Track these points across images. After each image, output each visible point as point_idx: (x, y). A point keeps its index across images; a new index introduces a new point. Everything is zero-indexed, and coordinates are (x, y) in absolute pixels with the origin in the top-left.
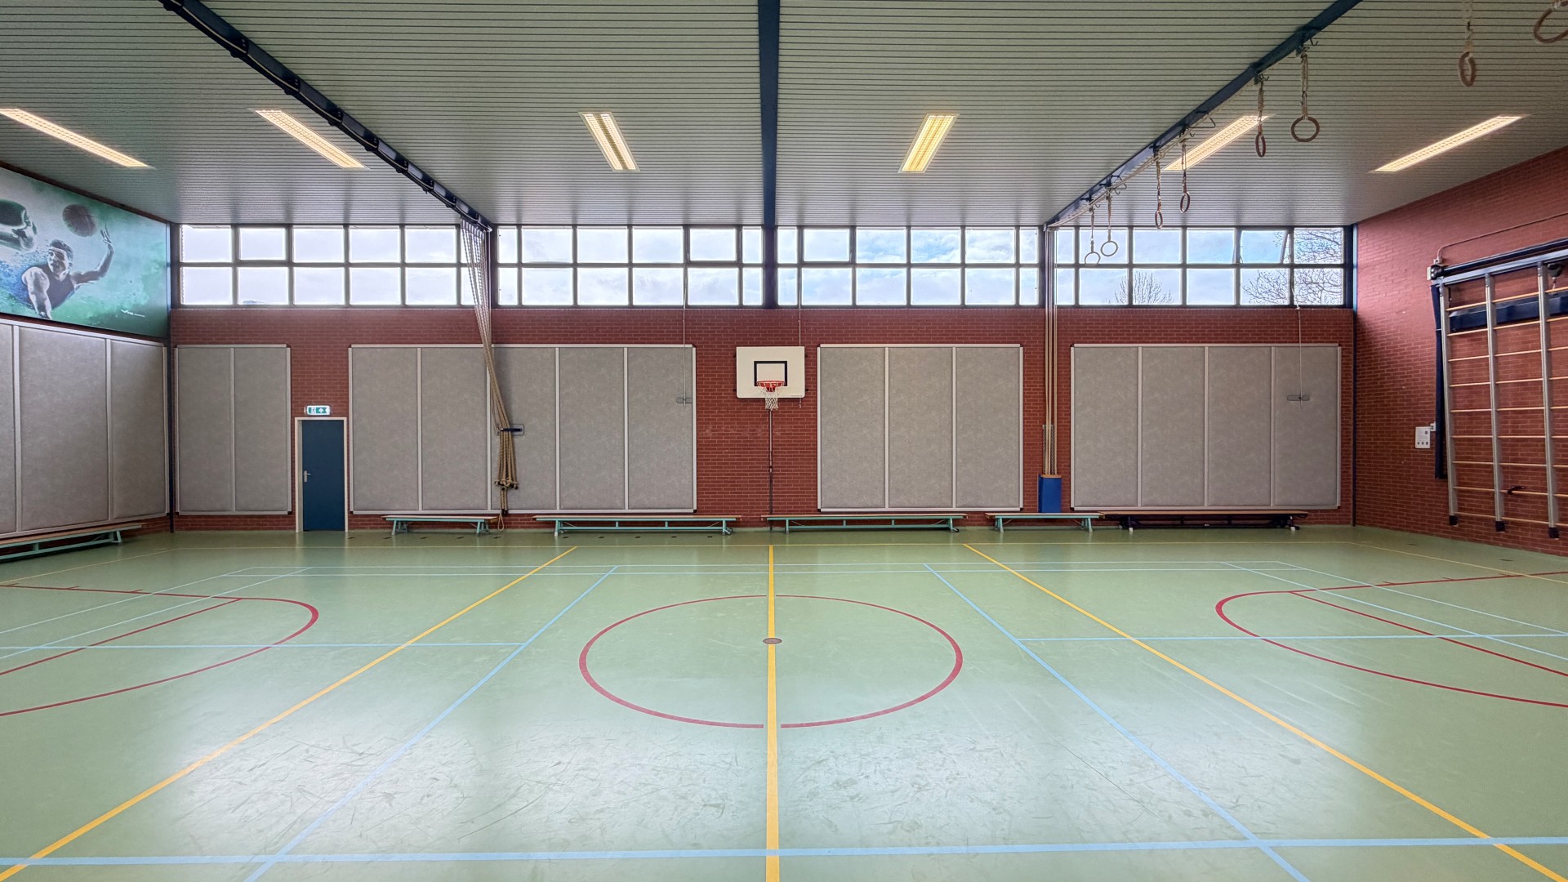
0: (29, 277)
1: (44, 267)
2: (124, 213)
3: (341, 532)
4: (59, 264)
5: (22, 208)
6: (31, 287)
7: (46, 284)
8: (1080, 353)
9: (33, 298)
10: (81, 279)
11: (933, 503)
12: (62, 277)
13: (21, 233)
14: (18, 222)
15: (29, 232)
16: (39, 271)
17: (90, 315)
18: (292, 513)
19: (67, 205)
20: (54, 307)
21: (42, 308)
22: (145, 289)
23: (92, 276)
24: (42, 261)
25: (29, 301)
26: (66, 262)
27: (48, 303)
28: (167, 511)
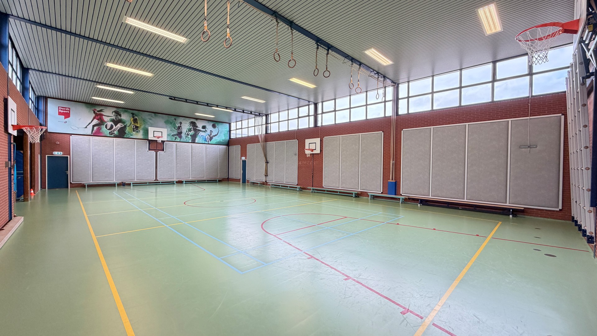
0: (207, 137)
1: (209, 135)
2: (221, 123)
3: (245, 184)
4: (211, 134)
5: (206, 126)
6: (207, 139)
7: (209, 138)
8: (405, 133)
9: (207, 140)
10: (214, 136)
11: (353, 188)
12: (211, 136)
13: (206, 130)
14: (205, 128)
15: (207, 130)
16: (208, 136)
17: (215, 142)
18: (240, 179)
19: (212, 124)
20: (210, 141)
21: (208, 142)
22: (224, 136)
23: (216, 135)
24: (208, 134)
25: (206, 141)
26: (212, 134)
27: (209, 141)
28: (227, 177)
